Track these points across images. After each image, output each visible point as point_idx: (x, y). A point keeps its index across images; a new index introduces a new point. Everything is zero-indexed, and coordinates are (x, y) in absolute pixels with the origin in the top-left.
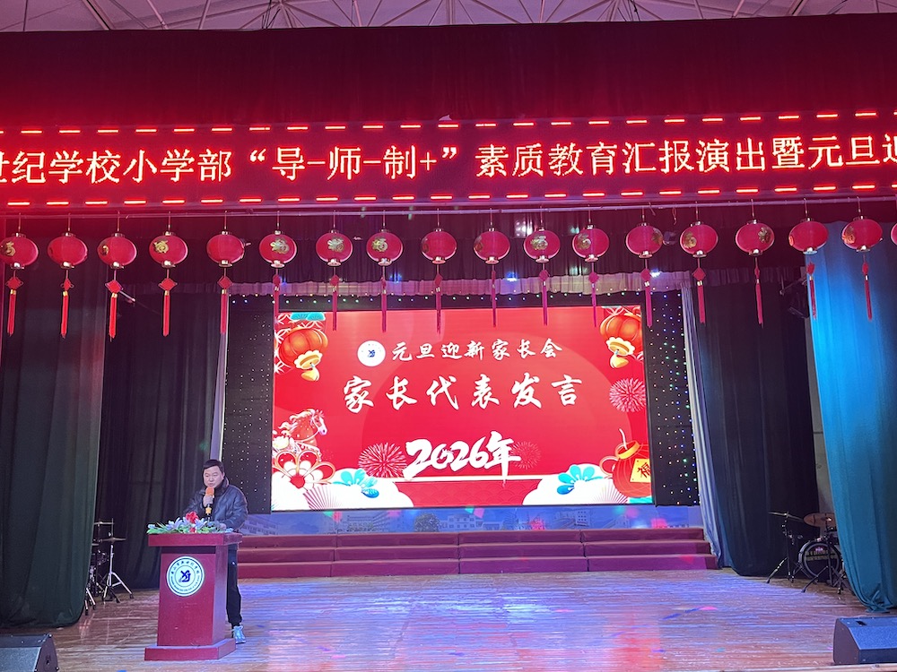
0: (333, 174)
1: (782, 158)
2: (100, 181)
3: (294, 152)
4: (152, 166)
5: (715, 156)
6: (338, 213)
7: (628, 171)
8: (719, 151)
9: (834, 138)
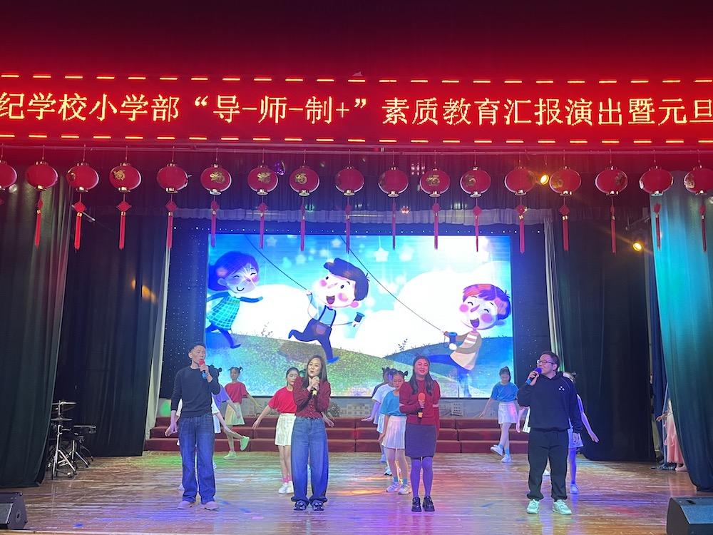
0: (263, 118)
1: (636, 115)
2: (69, 119)
3: (231, 99)
4: (113, 108)
5: (581, 112)
6: (267, 151)
7: (508, 122)
8: (585, 108)
9: (680, 100)
